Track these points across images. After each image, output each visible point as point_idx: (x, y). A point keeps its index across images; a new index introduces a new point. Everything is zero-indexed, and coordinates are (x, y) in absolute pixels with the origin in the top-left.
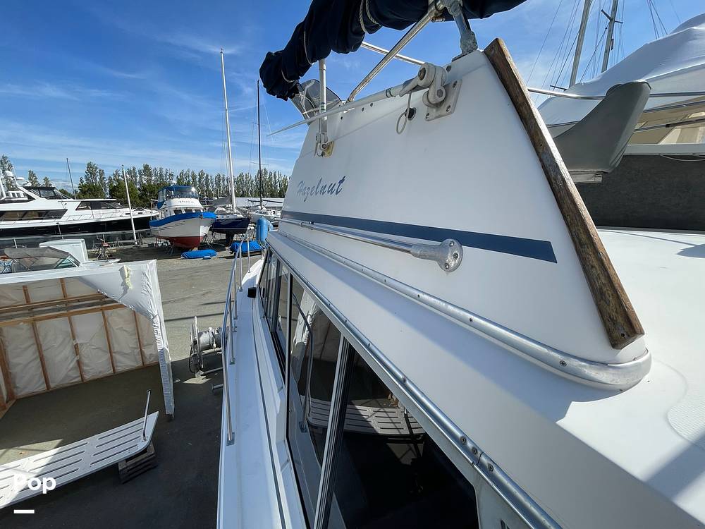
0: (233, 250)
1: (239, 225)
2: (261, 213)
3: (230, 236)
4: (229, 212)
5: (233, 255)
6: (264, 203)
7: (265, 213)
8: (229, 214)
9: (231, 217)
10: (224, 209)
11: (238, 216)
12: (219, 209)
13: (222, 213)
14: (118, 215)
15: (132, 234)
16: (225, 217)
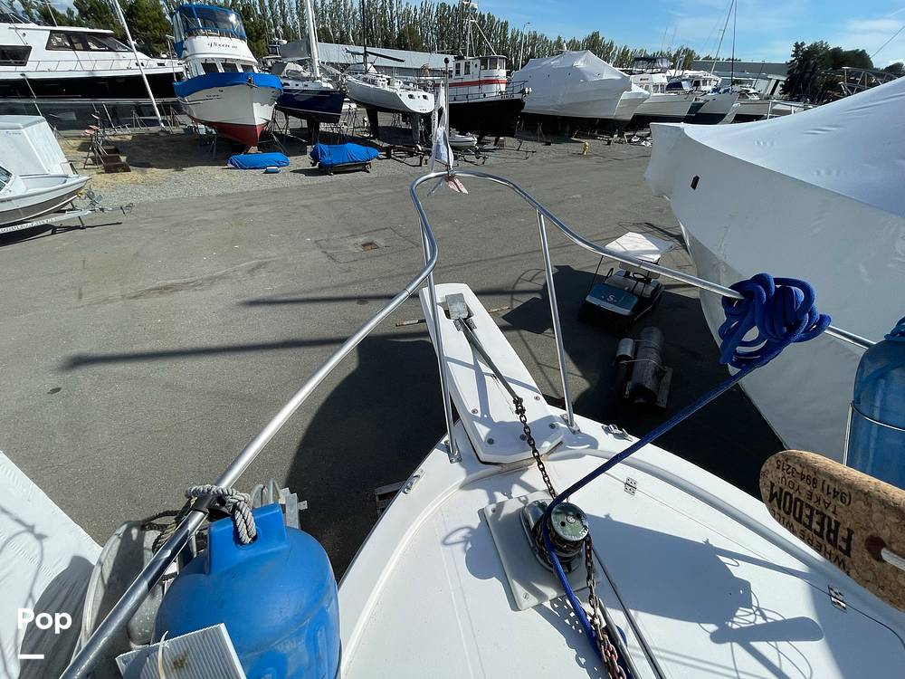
0: (315, 156)
1: (328, 103)
2: (365, 80)
3: (314, 124)
4: (306, 74)
5: (317, 167)
6: (371, 58)
7: (373, 82)
8: (308, 79)
9: (311, 86)
10: (300, 68)
11: (325, 85)
12: (291, 66)
13: (296, 76)
14: (124, 65)
15: (152, 106)
16: (301, 86)
